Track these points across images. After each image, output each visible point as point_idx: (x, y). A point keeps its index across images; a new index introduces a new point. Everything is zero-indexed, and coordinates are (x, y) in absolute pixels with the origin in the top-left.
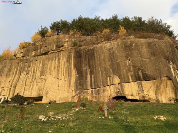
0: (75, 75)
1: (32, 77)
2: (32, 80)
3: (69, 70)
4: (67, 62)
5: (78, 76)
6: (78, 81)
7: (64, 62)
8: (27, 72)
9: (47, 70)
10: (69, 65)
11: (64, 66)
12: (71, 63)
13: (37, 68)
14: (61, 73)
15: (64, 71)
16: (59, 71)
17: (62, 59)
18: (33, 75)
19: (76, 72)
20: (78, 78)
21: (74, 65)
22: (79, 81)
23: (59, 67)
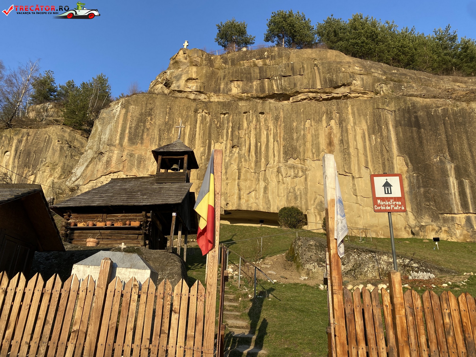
0: (407, 171)
1: (254, 159)
2: (256, 165)
3: (383, 155)
4: (374, 133)
5: (418, 176)
6: (419, 188)
7: (361, 131)
8: (232, 140)
9: (305, 144)
10: (382, 143)
11: (364, 142)
12: (389, 138)
13: (267, 134)
14: (358, 160)
15: (366, 156)
16: (349, 154)
17: (355, 123)
18: (256, 152)
19: (410, 164)
20: (418, 180)
21: (398, 144)
22: (422, 190)
23: (348, 143)
